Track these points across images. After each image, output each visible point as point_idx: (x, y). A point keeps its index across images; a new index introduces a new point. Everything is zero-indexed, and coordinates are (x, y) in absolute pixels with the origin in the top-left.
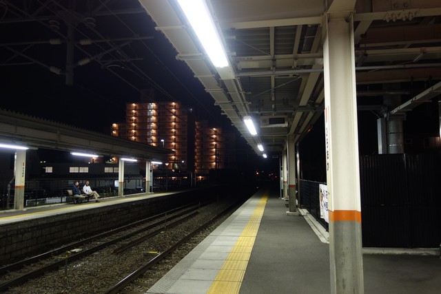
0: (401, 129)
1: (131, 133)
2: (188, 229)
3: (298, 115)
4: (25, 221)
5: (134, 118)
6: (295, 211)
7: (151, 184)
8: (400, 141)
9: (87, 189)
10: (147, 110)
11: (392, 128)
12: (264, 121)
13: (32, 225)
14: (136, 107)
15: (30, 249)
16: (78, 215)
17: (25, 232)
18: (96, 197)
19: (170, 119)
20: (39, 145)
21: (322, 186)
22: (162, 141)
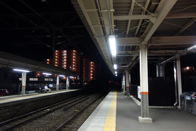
0: (164, 69)
1: (55, 63)
2: (87, 103)
3: (131, 63)
4: (30, 99)
5: (56, 57)
6: (128, 96)
7: (69, 86)
8: (164, 72)
9: (46, 88)
10: (62, 53)
11: (161, 68)
12: (120, 65)
13: (32, 100)
14: (57, 52)
15: (31, 109)
16: (46, 97)
17: (30, 103)
18: (49, 90)
19: (72, 57)
20: (33, 70)
21: (138, 87)
22: (70, 67)
